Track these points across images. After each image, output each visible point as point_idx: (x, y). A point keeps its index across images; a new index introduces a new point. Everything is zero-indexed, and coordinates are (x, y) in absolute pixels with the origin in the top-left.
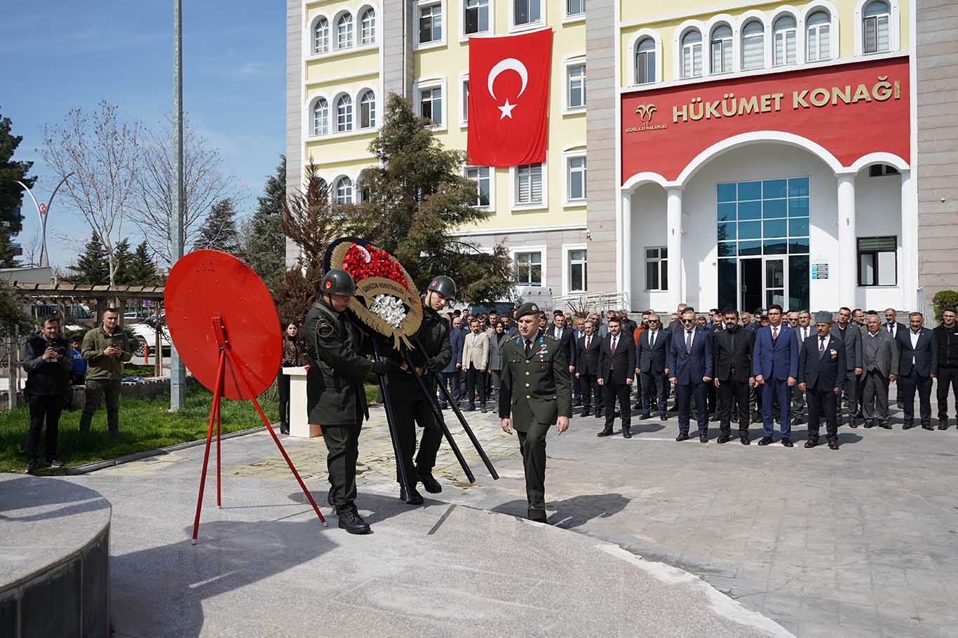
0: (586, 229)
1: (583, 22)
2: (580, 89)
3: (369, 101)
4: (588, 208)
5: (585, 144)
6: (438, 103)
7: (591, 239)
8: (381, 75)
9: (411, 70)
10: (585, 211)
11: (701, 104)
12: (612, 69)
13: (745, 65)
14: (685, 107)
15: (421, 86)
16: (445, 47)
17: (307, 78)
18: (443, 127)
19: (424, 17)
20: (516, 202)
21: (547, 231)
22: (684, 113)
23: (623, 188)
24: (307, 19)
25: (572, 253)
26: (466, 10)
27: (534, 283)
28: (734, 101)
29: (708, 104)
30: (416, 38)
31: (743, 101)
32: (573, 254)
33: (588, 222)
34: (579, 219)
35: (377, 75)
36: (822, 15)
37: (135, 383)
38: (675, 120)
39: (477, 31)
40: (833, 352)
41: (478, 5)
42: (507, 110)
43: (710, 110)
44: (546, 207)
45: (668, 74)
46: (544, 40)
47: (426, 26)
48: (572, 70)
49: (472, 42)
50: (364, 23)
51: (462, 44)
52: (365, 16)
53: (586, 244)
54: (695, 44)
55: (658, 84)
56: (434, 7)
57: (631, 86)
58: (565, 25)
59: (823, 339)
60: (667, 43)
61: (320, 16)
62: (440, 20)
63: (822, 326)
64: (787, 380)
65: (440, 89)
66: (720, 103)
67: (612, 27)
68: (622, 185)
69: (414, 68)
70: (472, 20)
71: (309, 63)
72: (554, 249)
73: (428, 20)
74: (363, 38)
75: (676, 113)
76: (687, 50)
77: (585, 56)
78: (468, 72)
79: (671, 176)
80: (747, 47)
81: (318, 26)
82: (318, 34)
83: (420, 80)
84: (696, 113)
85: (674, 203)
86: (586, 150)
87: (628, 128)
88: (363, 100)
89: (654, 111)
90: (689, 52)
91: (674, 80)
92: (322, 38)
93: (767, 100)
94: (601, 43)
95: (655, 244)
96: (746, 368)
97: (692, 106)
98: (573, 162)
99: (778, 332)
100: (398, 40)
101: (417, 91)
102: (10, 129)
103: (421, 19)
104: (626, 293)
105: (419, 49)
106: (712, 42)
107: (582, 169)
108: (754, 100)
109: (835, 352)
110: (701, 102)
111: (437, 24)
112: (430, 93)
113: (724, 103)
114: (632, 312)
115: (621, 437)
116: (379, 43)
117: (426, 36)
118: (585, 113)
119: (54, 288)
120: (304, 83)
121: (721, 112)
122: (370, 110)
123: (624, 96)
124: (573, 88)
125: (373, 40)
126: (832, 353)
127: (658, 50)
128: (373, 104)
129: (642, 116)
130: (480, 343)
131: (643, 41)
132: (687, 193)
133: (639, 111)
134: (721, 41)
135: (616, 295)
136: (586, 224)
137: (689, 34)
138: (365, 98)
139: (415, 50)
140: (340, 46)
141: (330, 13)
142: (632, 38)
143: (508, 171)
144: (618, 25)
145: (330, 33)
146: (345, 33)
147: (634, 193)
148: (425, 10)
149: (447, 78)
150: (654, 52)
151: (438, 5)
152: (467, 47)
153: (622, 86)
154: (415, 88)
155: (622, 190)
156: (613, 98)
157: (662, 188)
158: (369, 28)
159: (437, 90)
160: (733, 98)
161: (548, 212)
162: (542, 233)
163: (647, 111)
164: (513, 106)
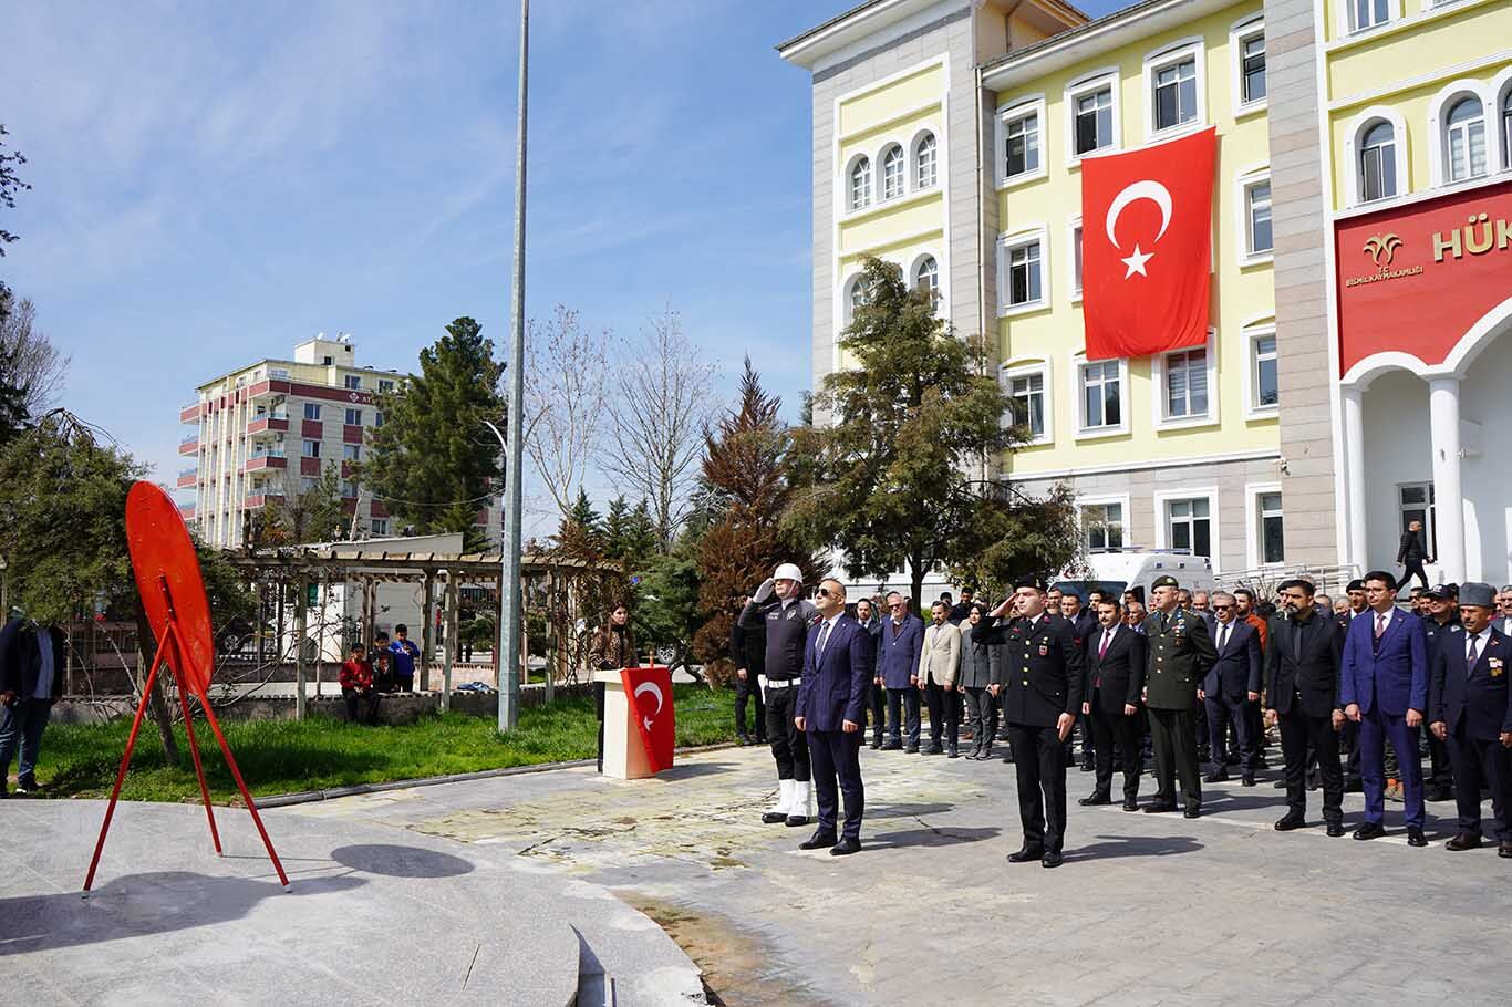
0: (1278, 457)
1: (1263, 113)
2: (1270, 221)
3: (930, 273)
4: (1280, 420)
5: (1274, 314)
6: (1036, 267)
7: (1288, 473)
8: (946, 232)
9: (993, 222)
10: (1277, 427)
11: (1489, 224)
12: (1316, 183)
14: (1456, 234)
15: (1010, 242)
16: (1046, 179)
17: (841, 248)
18: (1044, 303)
19: (1011, 137)
20: (1164, 416)
21: (1219, 463)
22: (1455, 243)
24: (841, 162)
25: (1264, 498)
26: (1078, 117)
27: (1178, 550)
29: (1501, 224)
30: (1001, 168)
32: (1267, 500)
33: (1282, 444)
34: (1267, 441)
35: (939, 233)
38: (1438, 256)
39: (1095, 148)
40: (1495, 663)
41: (1096, 107)
42: (1137, 263)
43: (1506, 233)
44: (1215, 422)
45: (1421, 178)
46: (1208, 144)
47: (1016, 150)
48: (1254, 191)
49: (1086, 167)
50: (922, 157)
51: (1072, 170)
52: (922, 147)
53: (1280, 483)
54: (1471, 121)
55: (1402, 197)
56: (1028, 119)
57: (1352, 205)
58: (1240, 120)
59: (1475, 637)
60: (1415, 126)
61: (860, 154)
62: (1036, 138)
64: (1405, 716)
65: (1038, 244)
67: (1314, 112)
68: (1341, 378)
69: (998, 216)
70: (1086, 133)
71: (844, 225)
72: (1231, 492)
73: (1019, 141)
74: (920, 180)
75: (1438, 244)
76: (1457, 134)
77: (1268, 167)
78: (1081, 214)
79: (1434, 355)
81: (857, 170)
82: (856, 182)
83: (1008, 233)
84: (1478, 240)
85: (1443, 405)
86: (1274, 324)
87: (1348, 278)
88: (921, 272)
89: (1397, 245)
90: (1461, 137)
91: (1432, 185)
92: (862, 187)
94: (1296, 141)
95: (1412, 478)
96: (1324, 691)
97: (1469, 231)
98: (1261, 344)
100: (970, 178)
101: (1003, 250)
102: (492, 354)
103: (1008, 141)
104: (1358, 567)
105: (1006, 186)
106: (1504, 113)
107: (1276, 355)
109: (1500, 663)
110: (1486, 221)
111: (1032, 145)
112: (1023, 253)
115: (1119, 809)
116: (942, 184)
117: (1016, 165)
118: (1271, 263)
120: (837, 254)
122: (932, 287)
123: (1337, 224)
124: (1255, 221)
125: (934, 181)
126: (1493, 665)
127: (1399, 141)
128: (935, 277)
129: (1375, 259)
131: (1372, 129)
132: (1472, 386)
133: (1369, 247)
135: (1337, 570)
136: (1279, 447)
137: (1462, 104)
138: (923, 270)
139: (998, 188)
140: (888, 195)
141: (872, 149)
142: (1351, 126)
143: (1150, 365)
144: (1324, 107)
145: (873, 177)
146: (894, 175)
147: (1366, 389)
148: (1014, 125)
149: (1048, 226)
150: (1393, 145)
151: (1033, 116)
152: (1079, 175)
153: (1335, 208)
154: (998, 247)
155: (1342, 386)
156: (1321, 231)
157: (1418, 378)
158: (928, 164)
159: (1034, 246)
161: (1220, 429)
162: (1209, 467)
163: (1385, 247)
164: (1147, 257)
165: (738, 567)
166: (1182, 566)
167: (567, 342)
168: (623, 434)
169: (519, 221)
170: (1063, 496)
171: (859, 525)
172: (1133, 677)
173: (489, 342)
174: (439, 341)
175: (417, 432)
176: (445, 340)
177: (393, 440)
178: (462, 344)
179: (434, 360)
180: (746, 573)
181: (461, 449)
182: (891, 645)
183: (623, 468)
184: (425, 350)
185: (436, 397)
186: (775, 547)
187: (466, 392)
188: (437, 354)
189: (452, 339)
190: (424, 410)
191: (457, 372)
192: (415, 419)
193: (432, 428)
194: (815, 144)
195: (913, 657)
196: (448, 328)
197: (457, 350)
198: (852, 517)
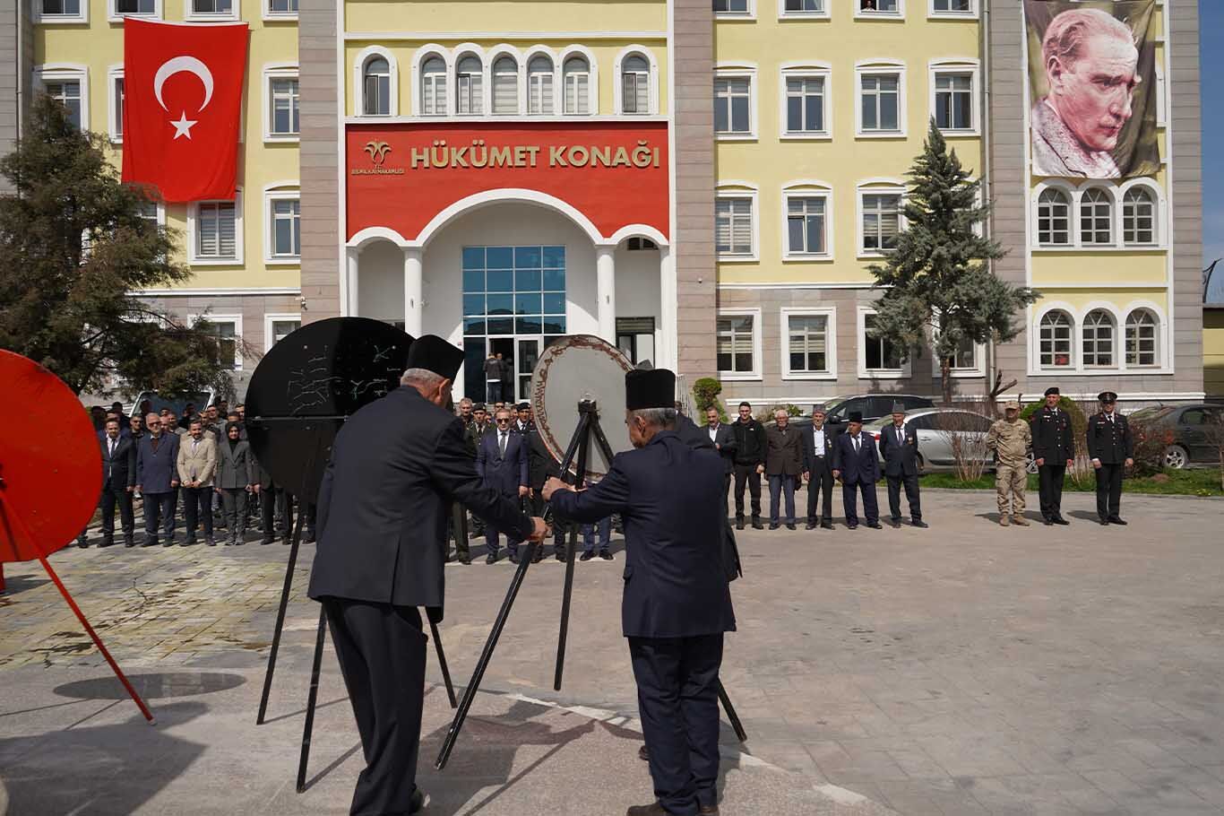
0: (299, 295)
1: (292, 24)
2: (288, 110)
4: (300, 267)
5: (298, 184)
6: (75, 105)
7: (306, 309)
9: (31, 52)
10: (299, 271)
11: (446, 149)
12: (333, 91)
13: (497, 109)
15: (47, 77)
16: (85, 26)
20: (197, 254)
21: (243, 295)
22: (425, 157)
23: (348, 244)
25: (279, 325)
28: (484, 149)
29: (454, 150)
30: (37, 3)
31: (495, 150)
33: (302, 286)
34: (290, 282)
36: (581, 63)
38: (414, 165)
39: (136, 11)
42: (183, 127)
43: (456, 157)
44: (241, 263)
45: (406, 107)
48: (277, 84)
49: (128, 26)
51: (114, 25)
53: (299, 315)
54: (438, 74)
55: (393, 118)
57: (358, 115)
58: (268, 23)
60: (403, 69)
65: (78, 84)
66: (467, 150)
67: (333, 38)
68: (347, 241)
69: (34, 48)
75: (415, 156)
76: (428, 81)
77: (297, 68)
78: (123, 67)
79: (411, 234)
80: (499, 86)
83: (45, 67)
84: (440, 159)
85: (412, 268)
86: (298, 192)
87: (355, 168)
89: (388, 150)
90: (430, 83)
91: (412, 115)
93: (521, 152)
94: (319, 56)
97: (434, 150)
98: (278, 205)
100: (8, 4)
101: (38, 80)
105: (44, 21)
106: (458, 74)
107: (291, 216)
108: (507, 150)
110: (445, 146)
112: (61, 89)
113: (473, 150)
117: (53, 5)
118: (297, 144)
121: (468, 160)
123: (349, 127)
124: (279, 108)
127: (392, 75)
129: (373, 156)
130: (203, 451)
131: (374, 61)
132: (428, 255)
133: (368, 148)
134: (469, 75)
136: (299, 288)
137: (432, 61)
139: (35, 21)
142: (359, 55)
143: (186, 210)
144: (341, 37)
147: (360, 251)
149: (90, 70)
150: (388, 78)
152: (121, 31)
153: (346, 115)
154: (34, 79)
155: (347, 247)
156: (335, 129)
157: (399, 247)
159: (73, 85)
160: (483, 145)
161: (244, 269)
162: (235, 298)
163: (380, 150)
164: (192, 123)
171: (40, 346)
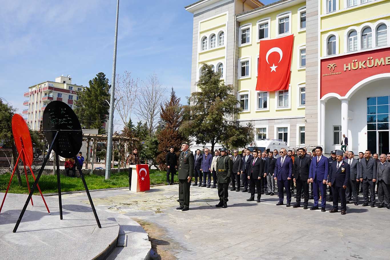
0: (305, 118)
1: (305, 31)
2: (305, 59)
3: (221, 67)
4: (305, 109)
5: (305, 82)
6: (248, 67)
7: (307, 122)
8: (226, 58)
9: (238, 55)
10: (305, 110)
11: (357, 63)
12: (317, 49)
13: (378, 44)
14: (349, 64)
15: (241, 61)
16: (251, 45)
17: (199, 59)
18: (249, 76)
19: (243, 34)
20: (278, 106)
21: (290, 119)
22: (349, 67)
24: (200, 38)
26: (260, 30)
28: (373, 61)
29: (360, 62)
30: (240, 41)
31: (377, 60)
32: (302, 128)
33: (306, 114)
34: (302, 114)
35: (224, 57)
37: (99, 170)
38: (345, 70)
39: (264, 38)
40: (343, 169)
41: (264, 28)
42: (274, 68)
43: (361, 65)
44: (290, 108)
45: (342, 50)
46: (291, 38)
47: (244, 37)
48: (302, 51)
49: (261, 43)
50: (220, 38)
51: (258, 43)
52: (221, 35)
53: (305, 124)
54: (354, 37)
55: (337, 55)
56: (247, 29)
57: (325, 56)
58: (299, 33)
59: (339, 163)
60: (341, 37)
61: (205, 36)
62: (249, 35)
63: (338, 156)
64: (322, 181)
65: (248, 61)
66: (366, 62)
67: (317, 32)
68: (321, 99)
69: (239, 54)
70: (262, 34)
71: (200, 54)
72: (293, 126)
73: (245, 35)
74: (220, 43)
75: (345, 67)
77: (305, 45)
78: (259, 55)
79: (343, 94)
80: (379, 36)
81: (204, 40)
82: (204, 43)
83: (241, 58)
84: (355, 66)
85: (344, 106)
86: (305, 85)
87: (324, 74)
89: (335, 66)
90: (352, 40)
91: (344, 52)
92: (205, 44)
93: (388, 59)
94: (312, 39)
95: (337, 124)
96: (306, 174)
97: (353, 64)
98: (302, 89)
99: (320, 159)
100: (232, 43)
102: (108, 82)
103: (242, 35)
105: (241, 46)
106: (362, 35)
108: (382, 59)
109: (344, 169)
110: (357, 61)
112: (245, 64)
113: (368, 61)
114: (325, 154)
116: (225, 45)
117: (244, 41)
118: (305, 69)
119: (96, 136)
120: (198, 61)
121: (366, 65)
122: (221, 71)
123: (322, 61)
124: (303, 58)
125: (223, 44)
126: (342, 169)
127: (337, 41)
128: (222, 68)
129: (330, 69)
131: (331, 37)
132: (351, 102)
133: (329, 67)
134: (367, 34)
137: (352, 32)
138: (219, 66)
139: (239, 47)
140: (211, 47)
141: (208, 35)
142: (326, 36)
143: (275, 95)
144: (320, 31)
145: (208, 42)
146: (213, 42)
147: (326, 102)
148: (244, 31)
149: (251, 57)
150: (335, 41)
151: (249, 29)
152: (259, 44)
153: (321, 56)
154: (239, 62)
155: (320, 101)
156: (317, 62)
157: (339, 99)
158: (222, 40)
159: (247, 62)
160: (372, 59)
161: (291, 110)
162: (288, 119)
163: (332, 67)
164: (276, 67)
165: (168, 140)
166: (280, 144)
167: (127, 81)
168: (141, 105)
169: (115, 50)
170: (250, 125)
171: (199, 131)
172: (261, 170)
173: (107, 79)
174: (94, 78)
175: (87, 102)
176: (96, 78)
177: (81, 104)
178: (100, 79)
179: (93, 83)
180: (170, 142)
181: (99, 107)
182: (205, 161)
183: (141, 114)
184: (90, 81)
185: (93, 93)
186: (178, 135)
187: (101, 92)
188: (94, 82)
189: (98, 78)
190: (89, 96)
191: (99, 87)
192: (87, 98)
193: (91, 101)
194: (194, 33)
195: (210, 164)
196: (97, 75)
197: (99, 81)
198: (197, 129)
